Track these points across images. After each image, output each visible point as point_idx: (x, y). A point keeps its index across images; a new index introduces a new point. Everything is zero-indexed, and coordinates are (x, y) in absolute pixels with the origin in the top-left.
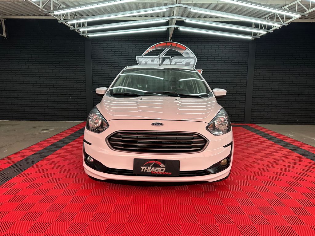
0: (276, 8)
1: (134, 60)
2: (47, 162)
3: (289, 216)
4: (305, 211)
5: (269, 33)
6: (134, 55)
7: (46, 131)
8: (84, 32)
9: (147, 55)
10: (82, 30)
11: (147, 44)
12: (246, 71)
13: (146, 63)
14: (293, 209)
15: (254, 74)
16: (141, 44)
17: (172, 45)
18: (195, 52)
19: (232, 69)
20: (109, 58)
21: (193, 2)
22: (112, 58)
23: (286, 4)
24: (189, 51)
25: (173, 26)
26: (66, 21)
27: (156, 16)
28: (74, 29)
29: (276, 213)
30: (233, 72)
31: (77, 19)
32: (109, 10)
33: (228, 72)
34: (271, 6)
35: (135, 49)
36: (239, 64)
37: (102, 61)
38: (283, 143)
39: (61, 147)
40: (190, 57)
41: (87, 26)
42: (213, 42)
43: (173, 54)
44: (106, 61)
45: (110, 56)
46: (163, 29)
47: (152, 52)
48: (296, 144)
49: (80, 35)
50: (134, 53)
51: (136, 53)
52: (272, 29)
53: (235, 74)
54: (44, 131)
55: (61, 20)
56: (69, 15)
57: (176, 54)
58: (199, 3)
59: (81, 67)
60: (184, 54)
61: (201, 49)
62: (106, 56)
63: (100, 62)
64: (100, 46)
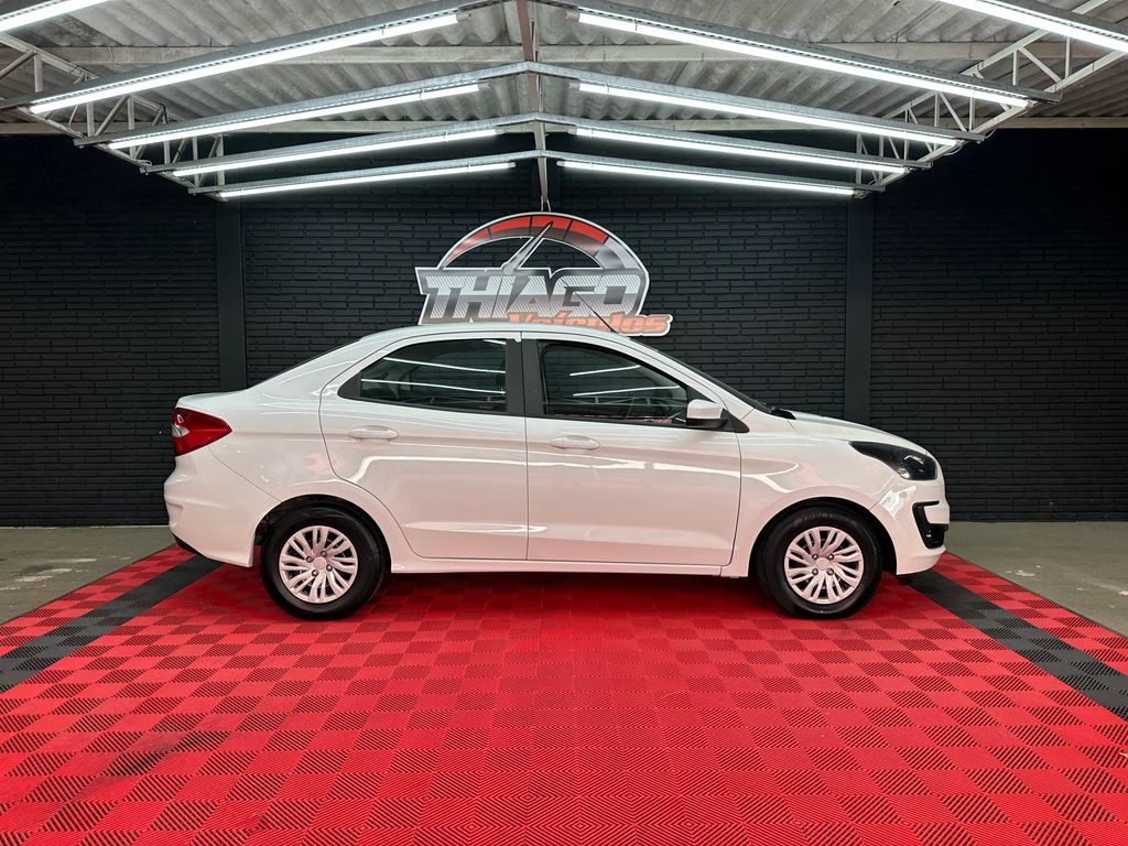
1: (408, 285)
6: (409, 264)
9: (457, 262)
11: (457, 221)
12: (841, 316)
13: (455, 293)
15: (873, 328)
16: (433, 221)
17: (551, 223)
18: (643, 249)
19: (785, 310)
20: (309, 277)
22: (322, 277)
23: (976, 57)
24: (618, 246)
25: (538, 153)
26: (105, 138)
30: (790, 324)
33: (770, 324)
35: (413, 243)
36: (813, 289)
37: (284, 291)
38: (991, 620)
39: (46, 663)
40: (621, 270)
42: (708, 209)
43: (556, 257)
44: (299, 291)
45: (315, 270)
46: (499, 164)
47: (478, 251)
48: (1047, 622)
49: (190, 191)
50: (409, 257)
51: (417, 257)
52: (927, 158)
53: (797, 331)
54: (27, 579)
57: (569, 257)
60: (598, 259)
61: (665, 239)
62: (297, 270)
63: (277, 291)
64: (275, 235)
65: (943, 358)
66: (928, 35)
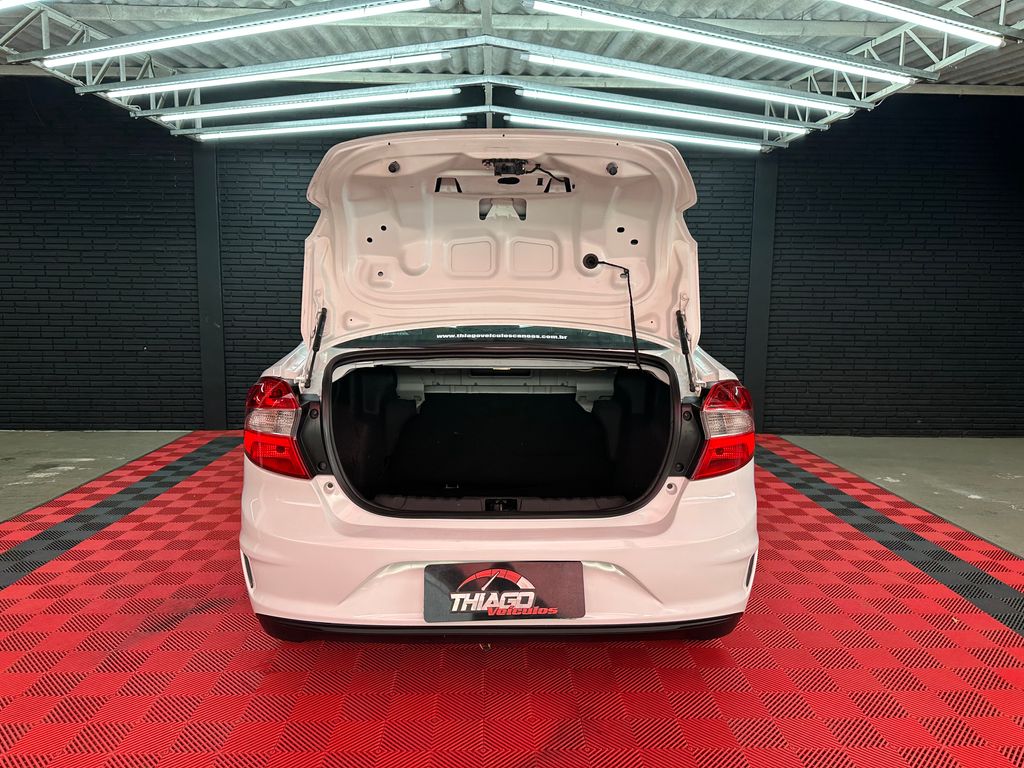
0: (827, 54)
5: (815, 135)
7: (42, 475)
10: (177, 117)
12: (747, 256)
20: (279, 211)
22: (289, 211)
23: (869, 36)
28: (145, 113)
31: (159, 76)
32: (271, 49)
34: (813, 46)
37: (255, 224)
39: (70, 544)
44: (268, 224)
45: (283, 205)
46: (452, 117)
49: (172, 133)
52: (825, 121)
54: (37, 475)
56: (122, 68)
58: (575, 32)
59: (183, 242)
62: (267, 205)
63: (249, 224)
64: (247, 173)
65: (832, 295)
66: (830, 14)
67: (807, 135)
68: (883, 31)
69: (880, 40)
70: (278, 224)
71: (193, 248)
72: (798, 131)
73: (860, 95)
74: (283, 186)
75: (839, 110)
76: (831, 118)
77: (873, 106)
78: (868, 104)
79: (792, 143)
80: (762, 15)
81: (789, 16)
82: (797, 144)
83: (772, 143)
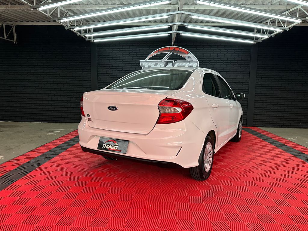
0: (277, 14)
1: (138, 65)
2: (51, 164)
3: (288, 225)
4: (305, 219)
5: (270, 38)
6: (138, 59)
7: (52, 133)
8: (90, 38)
9: (150, 59)
10: (87, 36)
11: (150, 48)
12: (249, 74)
13: (149, 67)
14: (291, 218)
15: (256, 78)
16: (145, 48)
17: (174, 49)
18: (198, 56)
19: (234, 72)
20: (114, 62)
21: (195, 9)
23: (288, 9)
24: (191, 55)
25: (176, 32)
26: (73, 27)
27: (160, 22)
28: (81, 34)
29: (275, 222)
30: (235, 76)
31: (83, 25)
32: (114, 16)
34: (271, 12)
35: (139, 54)
36: (241, 67)
37: (107, 65)
38: (284, 148)
39: (66, 149)
40: (192, 61)
41: (93, 32)
42: (215, 46)
43: (175, 58)
44: (111, 66)
45: (115, 60)
46: (166, 34)
47: (156, 56)
48: (298, 148)
49: (86, 40)
50: (138, 57)
51: (140, 57)
52: (274, 34)
53: (237, 78)
54: (51, 133)
55: (68, 27)
56: (75, 22)
57: (179, 58)
58: (201, 9)
59: (87, 71)
60: (186, 58)
61: (204, 53)
62: (111, 60)
63: (105, 66)
64: (105, 51)
65: (274, 86)
66: (276, 3)
67: (268, 38)
68: (292, 7)
69: (291, 10)
70: (113, 66)
71: (90, 72)
72: (265, 37)
73: (285, 26)
74: (115, 55)
75: (278, 30)
76: (275, 33)
77: (289, 29)
78: (287, 28)
79: (263, 41)
80: (256, 4)
81: (264, 4)
82: (265, 41)
83: (257, 41)
